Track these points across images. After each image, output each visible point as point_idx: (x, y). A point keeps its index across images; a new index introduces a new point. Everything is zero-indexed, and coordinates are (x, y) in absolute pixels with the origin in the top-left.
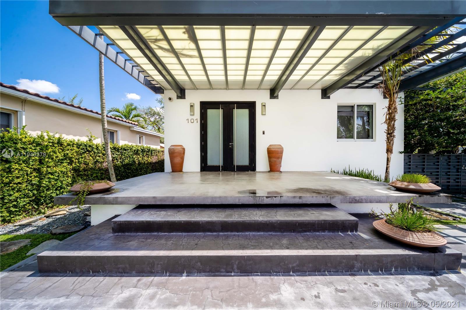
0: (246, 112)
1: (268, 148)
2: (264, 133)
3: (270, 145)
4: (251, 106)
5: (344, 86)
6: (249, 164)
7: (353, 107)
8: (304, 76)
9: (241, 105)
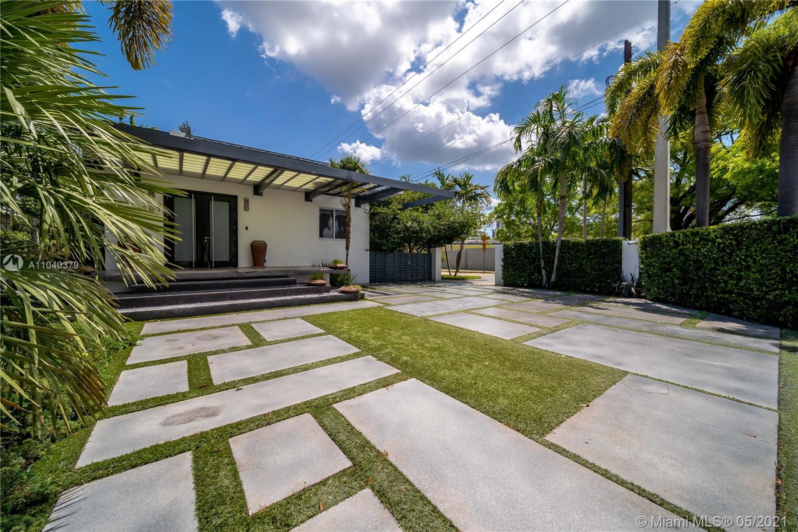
0: (225, 206)
1: (251, 244)
2: (247, 228)
3: (253, 241)
4: (232, 200)
5: (326, 193)
6: (230, 259)
7: (332, 211)
8: (286, 182)
9: (220, 197)
